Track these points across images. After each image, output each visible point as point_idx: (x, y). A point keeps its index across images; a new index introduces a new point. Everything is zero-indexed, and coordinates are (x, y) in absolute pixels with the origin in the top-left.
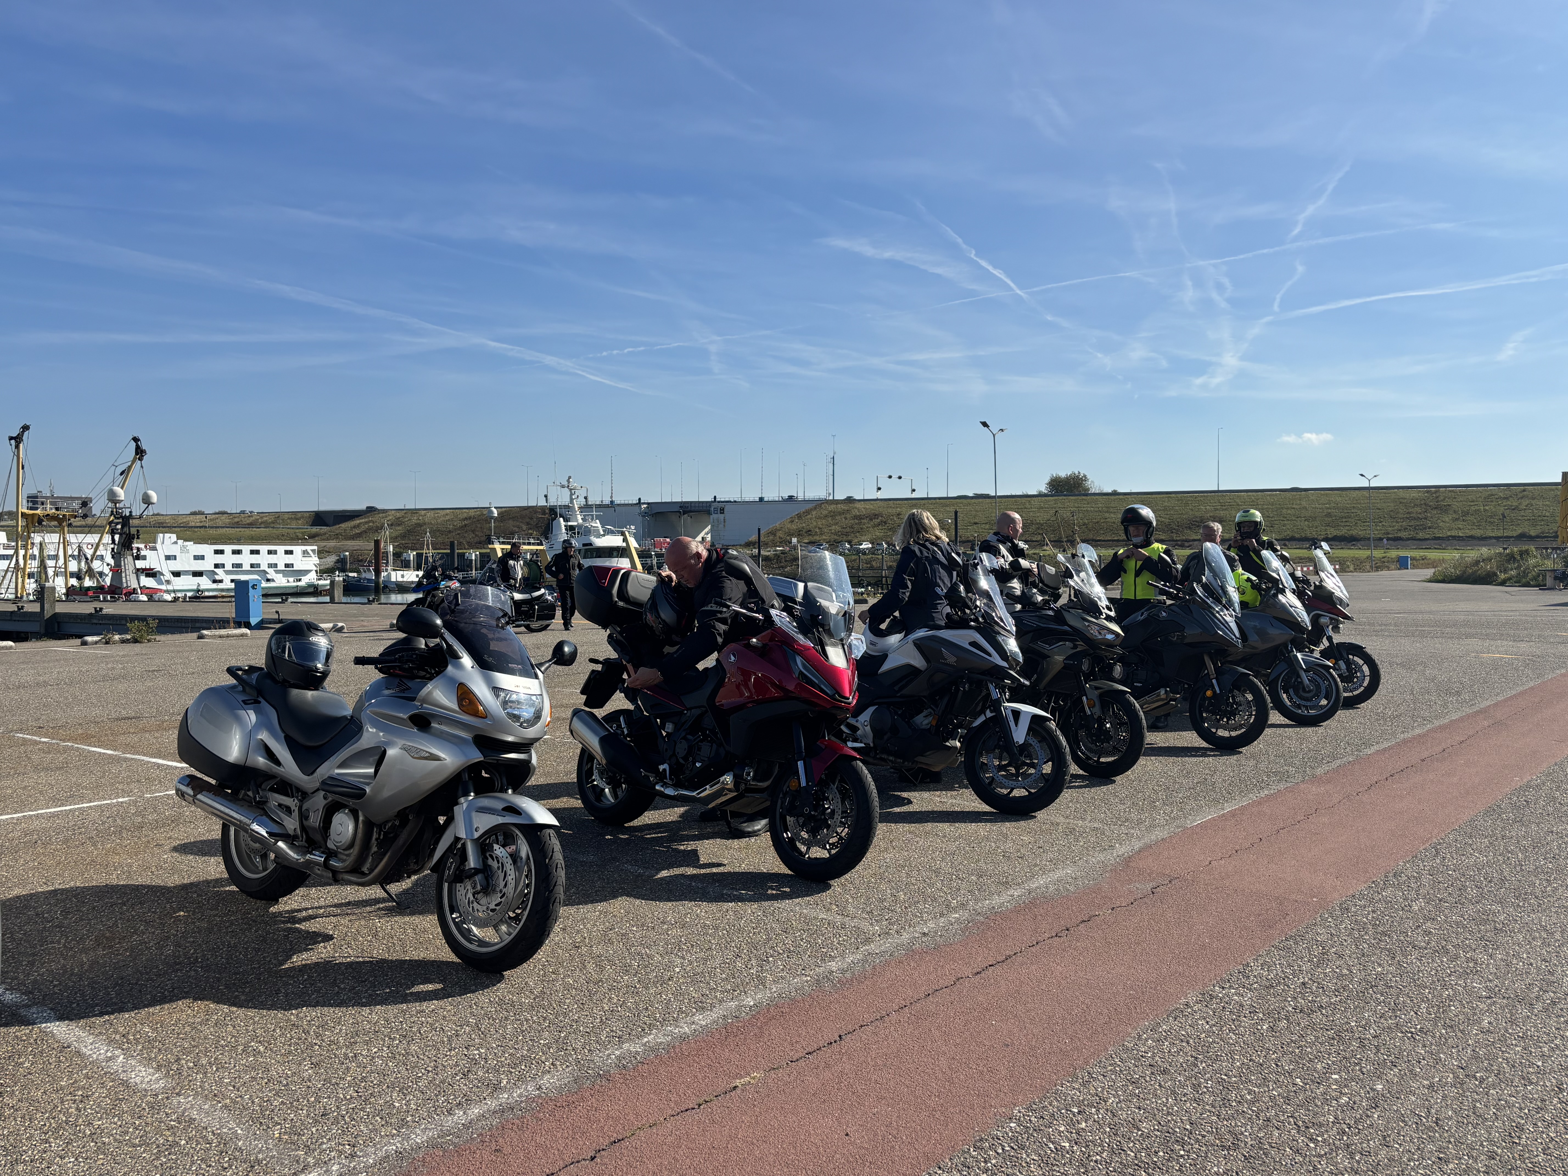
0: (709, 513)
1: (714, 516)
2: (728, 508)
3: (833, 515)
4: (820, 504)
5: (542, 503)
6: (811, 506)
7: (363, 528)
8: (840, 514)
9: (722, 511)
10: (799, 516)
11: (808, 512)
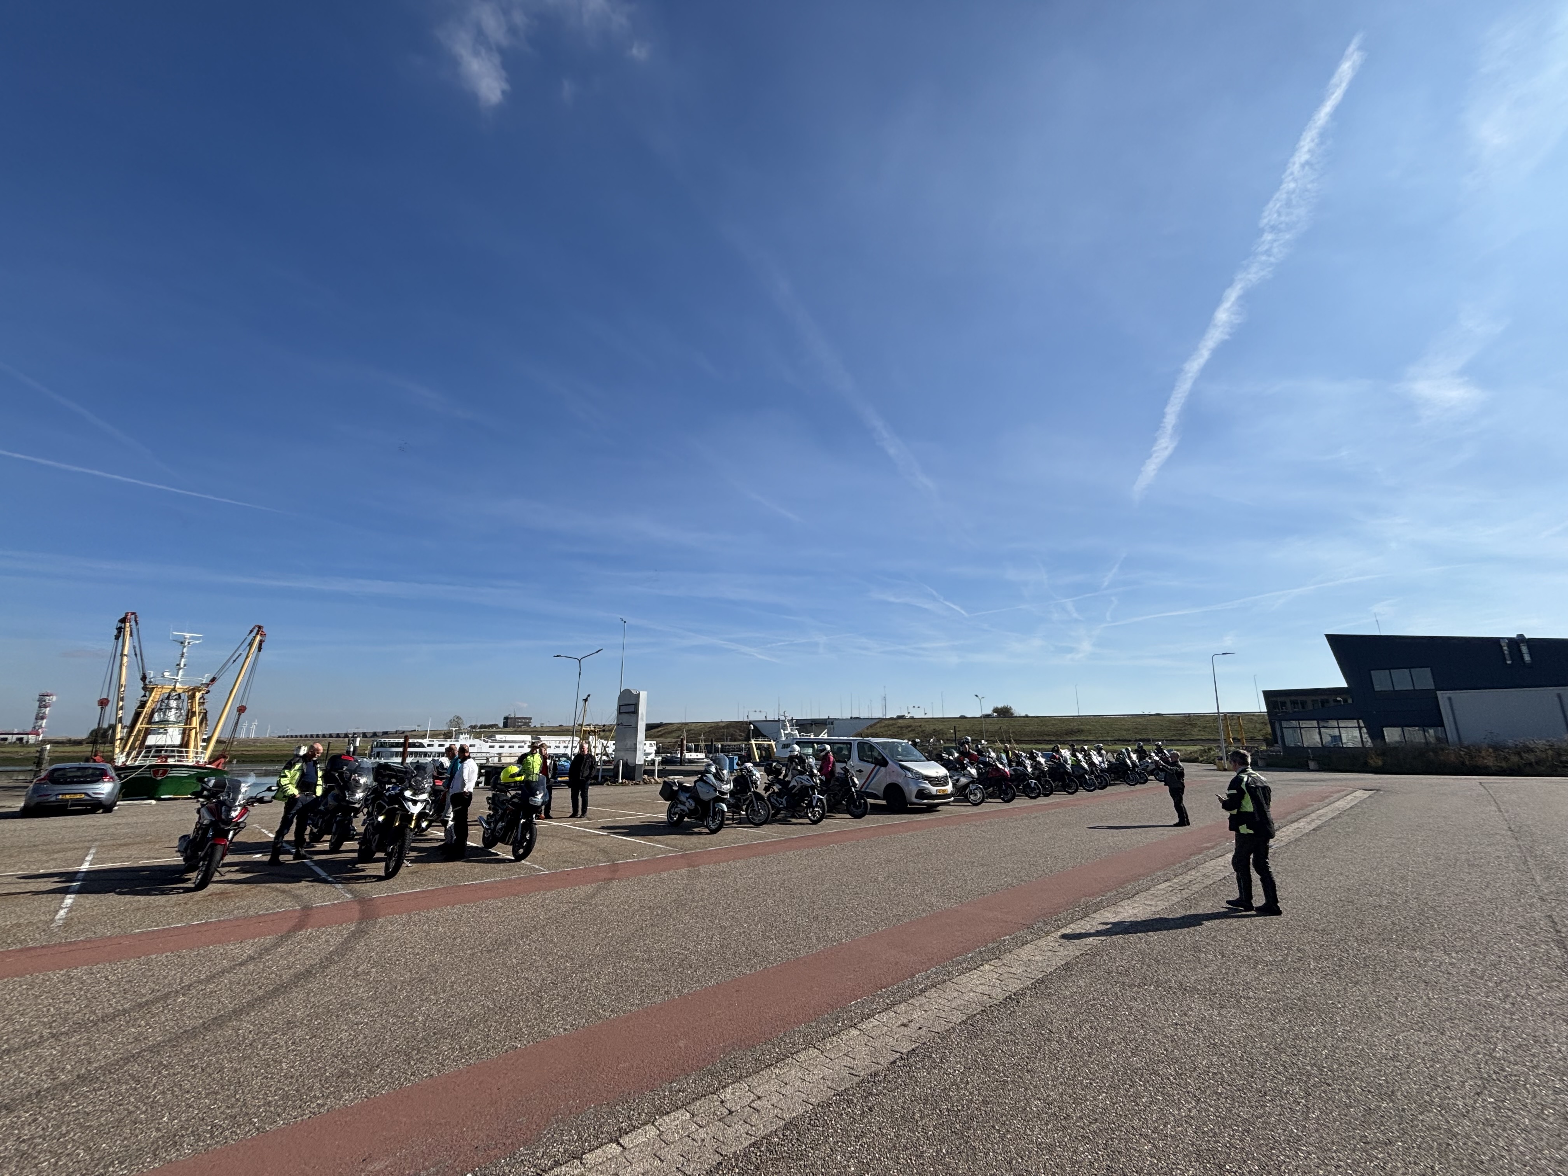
0: (826, 724)
1: (828, 726)
2: (835, 722)
3: (888, 726)
4: (880, 720)
5: (746, 719)
6: (876, 721)
7: (663, 732)
8: (891, 725)
9: (832, 723)
10: (871, 726)
11: (875, 724)
